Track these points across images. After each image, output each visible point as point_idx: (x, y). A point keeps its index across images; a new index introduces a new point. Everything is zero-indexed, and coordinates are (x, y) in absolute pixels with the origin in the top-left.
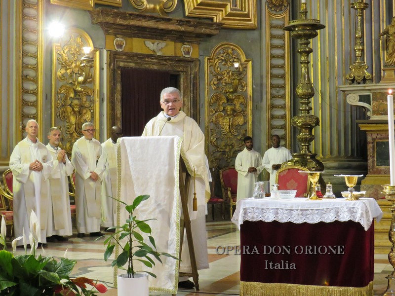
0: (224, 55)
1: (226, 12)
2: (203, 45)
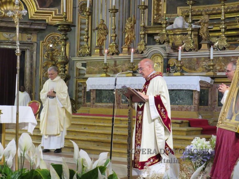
0: (53, 40)
1: (52, 16)
2: (40, 35)
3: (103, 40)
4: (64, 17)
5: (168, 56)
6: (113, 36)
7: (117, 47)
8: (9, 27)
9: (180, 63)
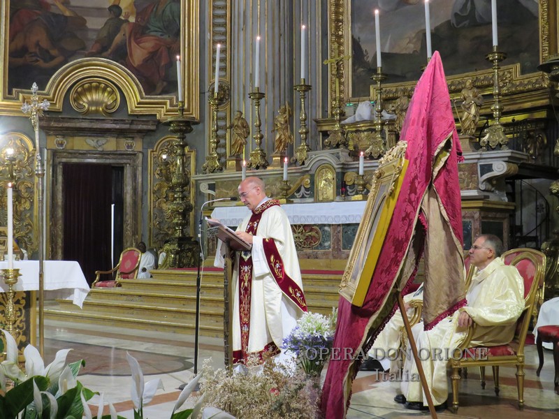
0: (169, 147)
1: (166, 108)
3: (241, 145)
4: (180, 110)
5: (342, 168)
6: (257, 138)
7: (263, 156)
8: (96, 129)
9: (363, 178)
